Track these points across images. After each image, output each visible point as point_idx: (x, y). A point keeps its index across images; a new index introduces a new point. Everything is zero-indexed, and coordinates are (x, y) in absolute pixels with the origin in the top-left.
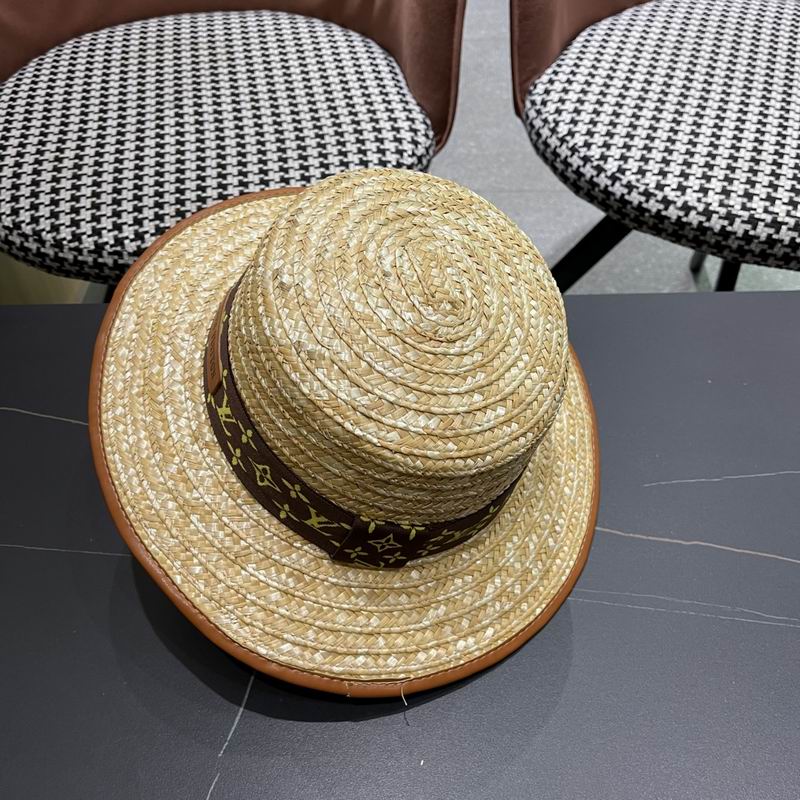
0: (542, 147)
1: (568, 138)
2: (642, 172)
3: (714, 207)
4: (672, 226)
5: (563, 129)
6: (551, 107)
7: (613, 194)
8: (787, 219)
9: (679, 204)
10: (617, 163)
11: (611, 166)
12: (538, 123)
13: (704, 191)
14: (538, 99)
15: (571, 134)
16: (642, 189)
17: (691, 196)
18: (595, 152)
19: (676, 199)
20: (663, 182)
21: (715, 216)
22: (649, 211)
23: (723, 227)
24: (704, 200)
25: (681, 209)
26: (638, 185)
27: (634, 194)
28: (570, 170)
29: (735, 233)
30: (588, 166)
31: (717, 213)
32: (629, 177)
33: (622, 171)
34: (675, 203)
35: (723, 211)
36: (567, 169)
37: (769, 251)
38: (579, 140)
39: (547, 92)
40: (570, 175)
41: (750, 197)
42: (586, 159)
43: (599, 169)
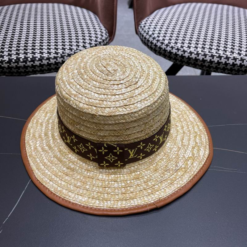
0: (144, 40)
1: (152, 35)
2: (176, 43)
3: (200, 52)
4: (186, 59)
5: (150, 33)
6: (147, 27)
7: (167, 50)
8: (223, 55)
10: (168, 41)
11: (166, 42)
12: (142, 32)
13: (197, 48)
14: (143, 26)
15: (153, 34)
16: (176, 48)
17: (192, 49)
18: (161, 38)
19: (187, 50)
20: (183, 45)
21: (200, 55)
22: (179, 55)
23: (203, 58)
24: (196, 50)
25: (189, 53)
26: (175, 47)
27: (174, 50)
28: (153, 45)
30: (159, 43)
31: (201, 54)
32: (172, 45)
33: (169, 43)
34: (187, 51)
35: (203, 53)
36: (152, 45)
37: (218, 66)
38: (156, 35)
39: (145, 23)
40: (153, 46)
41: (211, 49)
42: (158, 41)
43: (162, 43)
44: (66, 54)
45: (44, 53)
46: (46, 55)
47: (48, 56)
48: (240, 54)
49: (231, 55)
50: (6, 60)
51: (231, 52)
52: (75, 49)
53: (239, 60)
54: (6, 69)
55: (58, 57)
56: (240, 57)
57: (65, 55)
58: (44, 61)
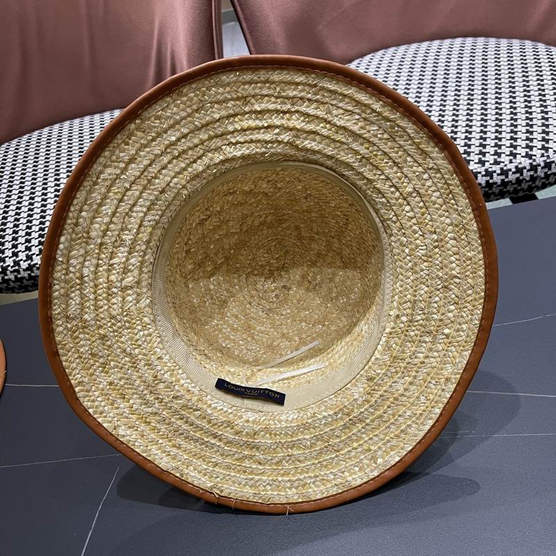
50: (37, 264)
53: (483, 176)
54: (27, 280)
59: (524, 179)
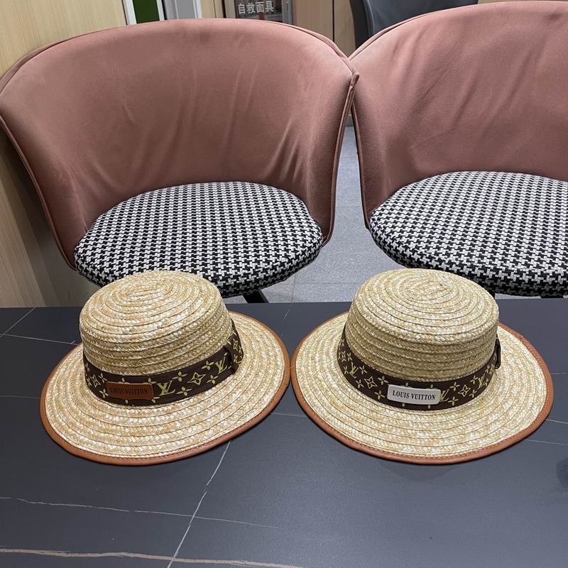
0: (378, 240)
1: (391, 234)
2: (428, 248)
3: (465, 262)
5: (388, 230)
6: (382, 221)
8: (501, 267)
9: (447, 262)
10: (415, 244)
11: (412, 246)
12: (376, 229)
13: (460, 255)
14: (376, 218)
15: (392, 232)
16: (428, 255)
17: (453, 258)
19: (445, 259)
20: (438, 252)
24: (459, 259)
26: (426, 254)
27: (424, 258)
29: (476, 275)
30: (401, 246)
31: (466, 265)
32: (421, 250)
33: (417, 247)
35: (469, 264)
36: (391, 249)
37: (495, 284)
38: (396, 235)
39: (380, 214)
40: (392, 251)
41: (482, 257)
42: (399, 243)
43: (406, 248)
44: (261, 269)
45: (230, 269)
46: (232, 272)
47: (236, 273)
48: (527, 265)
49: (513, 266)
51: (514, 261)
52: (274, 261)
53: (527, 275)
55: (250, 273)
56: (528, 270)
57: (259, 271)
58: (229, 280)
59: (558, 283)
